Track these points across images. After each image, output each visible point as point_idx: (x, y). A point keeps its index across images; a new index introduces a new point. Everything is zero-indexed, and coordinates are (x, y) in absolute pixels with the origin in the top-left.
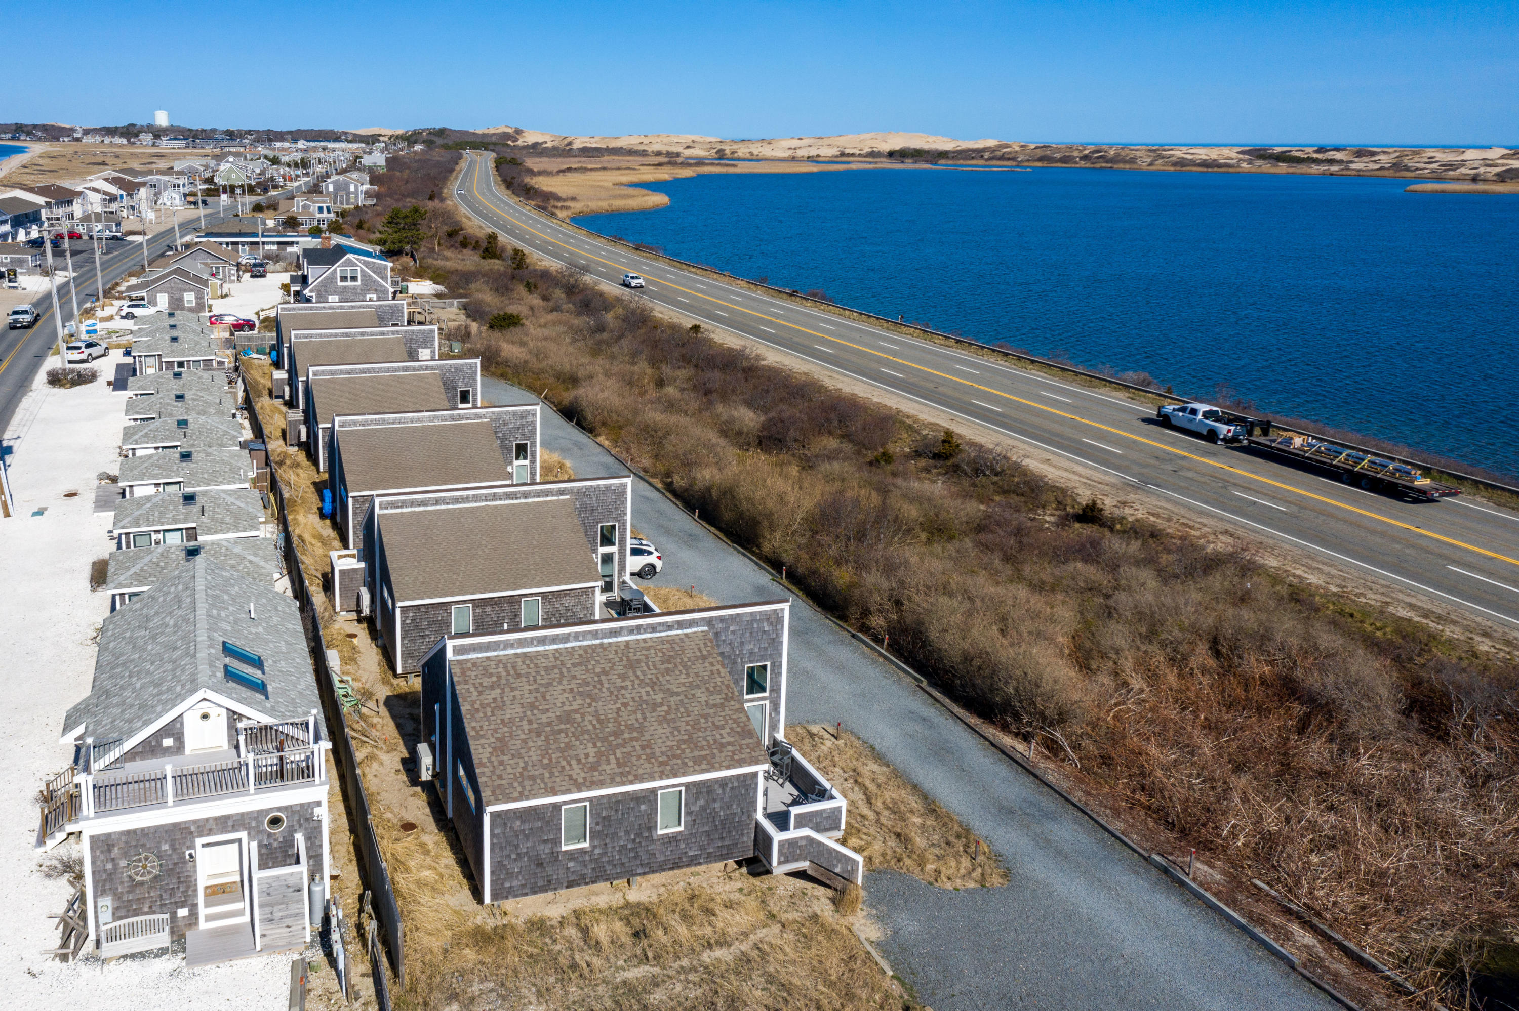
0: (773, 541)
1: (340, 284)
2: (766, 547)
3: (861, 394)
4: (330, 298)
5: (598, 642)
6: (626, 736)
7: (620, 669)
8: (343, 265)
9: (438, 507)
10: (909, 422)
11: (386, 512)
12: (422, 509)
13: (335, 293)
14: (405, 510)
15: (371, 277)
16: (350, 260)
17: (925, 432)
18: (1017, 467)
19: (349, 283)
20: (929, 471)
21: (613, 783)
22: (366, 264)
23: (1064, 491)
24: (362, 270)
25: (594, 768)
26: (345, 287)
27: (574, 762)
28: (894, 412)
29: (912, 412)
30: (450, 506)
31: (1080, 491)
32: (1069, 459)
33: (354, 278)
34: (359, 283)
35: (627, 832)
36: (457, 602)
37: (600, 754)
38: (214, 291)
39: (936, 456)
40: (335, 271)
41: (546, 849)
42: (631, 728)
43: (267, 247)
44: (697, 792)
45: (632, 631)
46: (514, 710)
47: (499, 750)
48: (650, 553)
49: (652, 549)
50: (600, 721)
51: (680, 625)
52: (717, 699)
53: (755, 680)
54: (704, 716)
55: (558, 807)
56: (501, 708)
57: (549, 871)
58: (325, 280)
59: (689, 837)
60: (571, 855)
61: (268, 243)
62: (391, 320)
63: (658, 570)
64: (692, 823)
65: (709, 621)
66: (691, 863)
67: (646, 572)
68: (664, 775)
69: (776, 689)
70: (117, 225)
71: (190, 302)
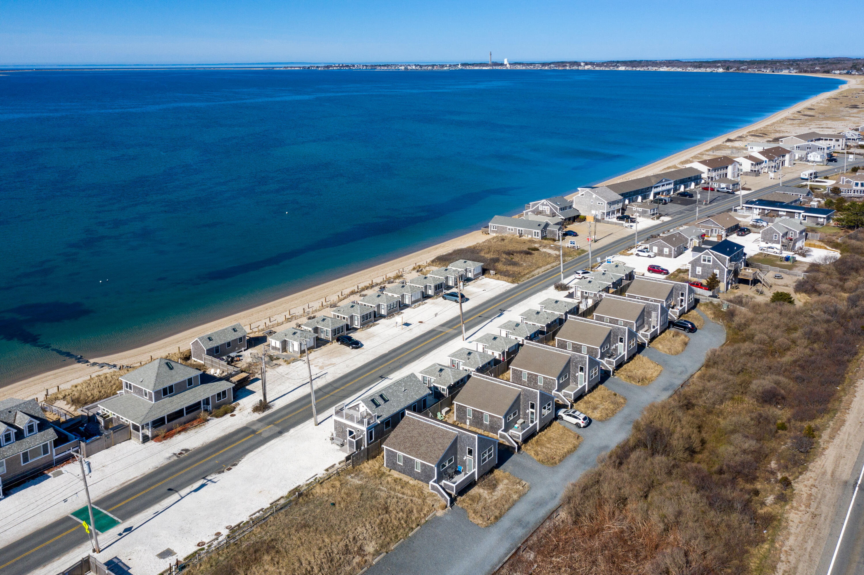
1: (702, 262)
4: (698, 268)
5: (436, 426)
8: (704, 254)
13: (699, 266)
14: (478, 378)
15: (717, 262)
16: (707, 252)
19: (706, 263)
21: (405, 453)
22: (716, 255)
24: (713, 258)
25: (405, 449)
26: (705, 264)
33: (709, 261)
34: (711, 263)
35: (409, 466)
36: (468, 408)
37: (409, 447)
40: (701, 256)
41: (395, 461)
42: (420, 445)
43: (780, 213)
44: (423, 465)
45: (442, 426)
46: (405, 430)
47: (395, 436)
48: (580, 419)
49: (581, 418)
50: (416, 441)
51: (452, 429)
52: (441, 448)
53: (470, 452)
54: (435, 450)
55: (397, 453)
56: (403, 429)
57: (396, 466)
58: (696, 259)
59: (421, 474)
60: (399, 465)
61: (781, 211)
62: (681, 291)
63: (582, 426)
64: (422, 471)
65: (459, 431)
66: (422, 481)
67: (578, 425)
68: (415, 457)
69: (474, 457)
70: (734, 185)
71: (666, 252)
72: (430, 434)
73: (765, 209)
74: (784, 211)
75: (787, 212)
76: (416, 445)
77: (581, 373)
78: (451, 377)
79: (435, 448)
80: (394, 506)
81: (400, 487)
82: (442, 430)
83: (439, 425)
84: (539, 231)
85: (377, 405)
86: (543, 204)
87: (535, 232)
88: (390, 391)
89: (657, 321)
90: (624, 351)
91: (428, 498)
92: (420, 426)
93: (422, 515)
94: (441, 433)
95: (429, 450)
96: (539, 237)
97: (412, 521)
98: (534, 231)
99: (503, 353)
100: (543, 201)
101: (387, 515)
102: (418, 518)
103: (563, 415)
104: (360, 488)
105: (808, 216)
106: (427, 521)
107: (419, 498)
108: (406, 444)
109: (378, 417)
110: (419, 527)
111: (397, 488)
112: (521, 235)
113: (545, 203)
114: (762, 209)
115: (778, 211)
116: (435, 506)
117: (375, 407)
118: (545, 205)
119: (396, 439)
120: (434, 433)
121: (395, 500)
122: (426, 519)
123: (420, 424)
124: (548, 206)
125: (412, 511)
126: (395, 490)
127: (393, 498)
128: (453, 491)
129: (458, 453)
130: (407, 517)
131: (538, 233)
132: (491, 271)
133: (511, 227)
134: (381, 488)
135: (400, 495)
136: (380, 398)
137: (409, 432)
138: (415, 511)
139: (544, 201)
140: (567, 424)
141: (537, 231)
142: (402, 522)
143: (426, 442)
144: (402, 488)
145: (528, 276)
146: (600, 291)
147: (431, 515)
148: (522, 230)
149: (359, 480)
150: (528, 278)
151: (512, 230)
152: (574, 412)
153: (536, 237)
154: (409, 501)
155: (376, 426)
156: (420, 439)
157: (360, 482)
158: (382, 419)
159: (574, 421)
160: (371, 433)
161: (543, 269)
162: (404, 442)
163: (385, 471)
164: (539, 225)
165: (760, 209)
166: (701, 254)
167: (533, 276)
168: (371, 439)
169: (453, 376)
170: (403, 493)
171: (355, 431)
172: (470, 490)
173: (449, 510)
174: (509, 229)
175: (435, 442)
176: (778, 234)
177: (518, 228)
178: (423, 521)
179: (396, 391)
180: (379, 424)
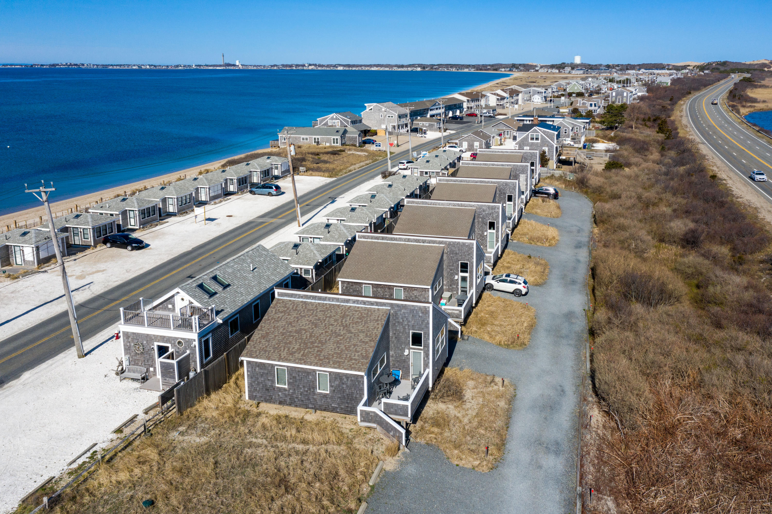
1: (530, 141)
4: (525, 148)
5: (338, 303)
6: (316, 345)
7: (337, 317)
8: (532, 132)
9: (383, 241)
11: (361, 240)
12: (376, 241)
13: (527, 146)
14: (369, 240)
16: (535, 129)
19: (535, 141)
21: (295, 362)
22: (544, 132)
24: (541, 135)
25: (292, 354)
26: (532, 143)
27: (286, 349)
30: (389, 242)
33: (537, 139)
34: (539, 141)
35: (304, 387)
36: (365, 284)
37: (299, 349)
38: (497, 142)
40: (528, 134)
41: (269, 383)
42: (320, 342)
44: (335, 377)
45: (354, 302)
46: (282, 323)
47: (263, 337)
48: (520, 284)
49: (521, 282)
50: (311, 336)
51: (377, 304)
52: (367, 339)
53: (417, 340)
54: (355, 345)
55: (273, 366)
56: (278, 321)
57: (271, 393)
58: (523, 139)
59: (332, 397)
60: (280, 389)
61: (549, 121)
62: (531, 160)
63: (523, 293)
64: (333, 391)
65: (391, 305)
66: (333, 410)
67: (517, 293)
68: (316, 365)
69: (427, 346)
70: (493, 111)
71: (477, 146)
72: (336, 320)
76: (312, 343)
77: (492, 231)
78: (315, 252)
79: (353, 342)
80: (299, 471)
81: (294, 432)
82: (356, 310)
83: (348, 301)
84: (339, 137)
85: (212, 295)
86: (332, 118)
87: (334, 139)
88: (230, 270)
89: (527, 185)
90: (514, 211)
91: (356, 441)
92: (309, 310)
93: (360, 477)
94: (357, 315)
95: (342, 346)
96: (339, 144)
97: (345, 496)
98: (332, 137)
99: (371, 225)
100: (332, 115)
101: (290, 497)
102: (353, 485)
103: (493, 282)
104: (207, 451)
106: (373, 487)
107: (339, 444)
108: (292, 346)
109: (218, 313)
110: (364, 505)
111: (288, 434)
112: (318, 143)
113: (335, 117)
115: (546, 121)
116: (375, 452)
117: (206, 296)
118: (334, 119)
119: (269, 341)
120: (343, 317)
121: (294, 459)
122: (371, 484)
123: (310, 307)
124: (338, 119)
125: (337, 474)
126: (284, 439)
127: (290, 455)
128: (407, 416)
129: (391, 345)
130: (332, 489)
131: (337, 139)
132: (301, 168)
133: (305, 137)
134: (254, 440)
135: (300, 447)
136: (213, 282)
137: (291, 323)
138: (342, 472)
139: (334, 115)
140: (500, 293)
141: (335, 137)
142: (326, 502)
143: (331, 335)
144: (298, 431)
145: (344, 171)
146: (442, 169)
147: (376, 472)
148: (318, 139)
149: (199, 436)
150: (346, 173)
151: (307, 139)
152: (508, 276)
153: (336, 144)
154: (323, 454)
155: (216, 329)
156: (317, 331)
157: (204, 439)
158: (224, 315)
159: (511, 287)
160: (207, 342)
161: (357, 166)
162: (286, 343)
163: (247, 408)
164: (337, 131)
166: (528, 133)
167: (350, 171)
168: (207, 355)
169: (318, 251)
170: (304, 442)
171: (174, 346)
172: (423, 409)
173: (404, 453)
174: (303, 139)
175: (350, 332)
176: (568, 128)
177: (314, 137)
178: (365, 489)
179: (239, 270)
180: (220, 326)
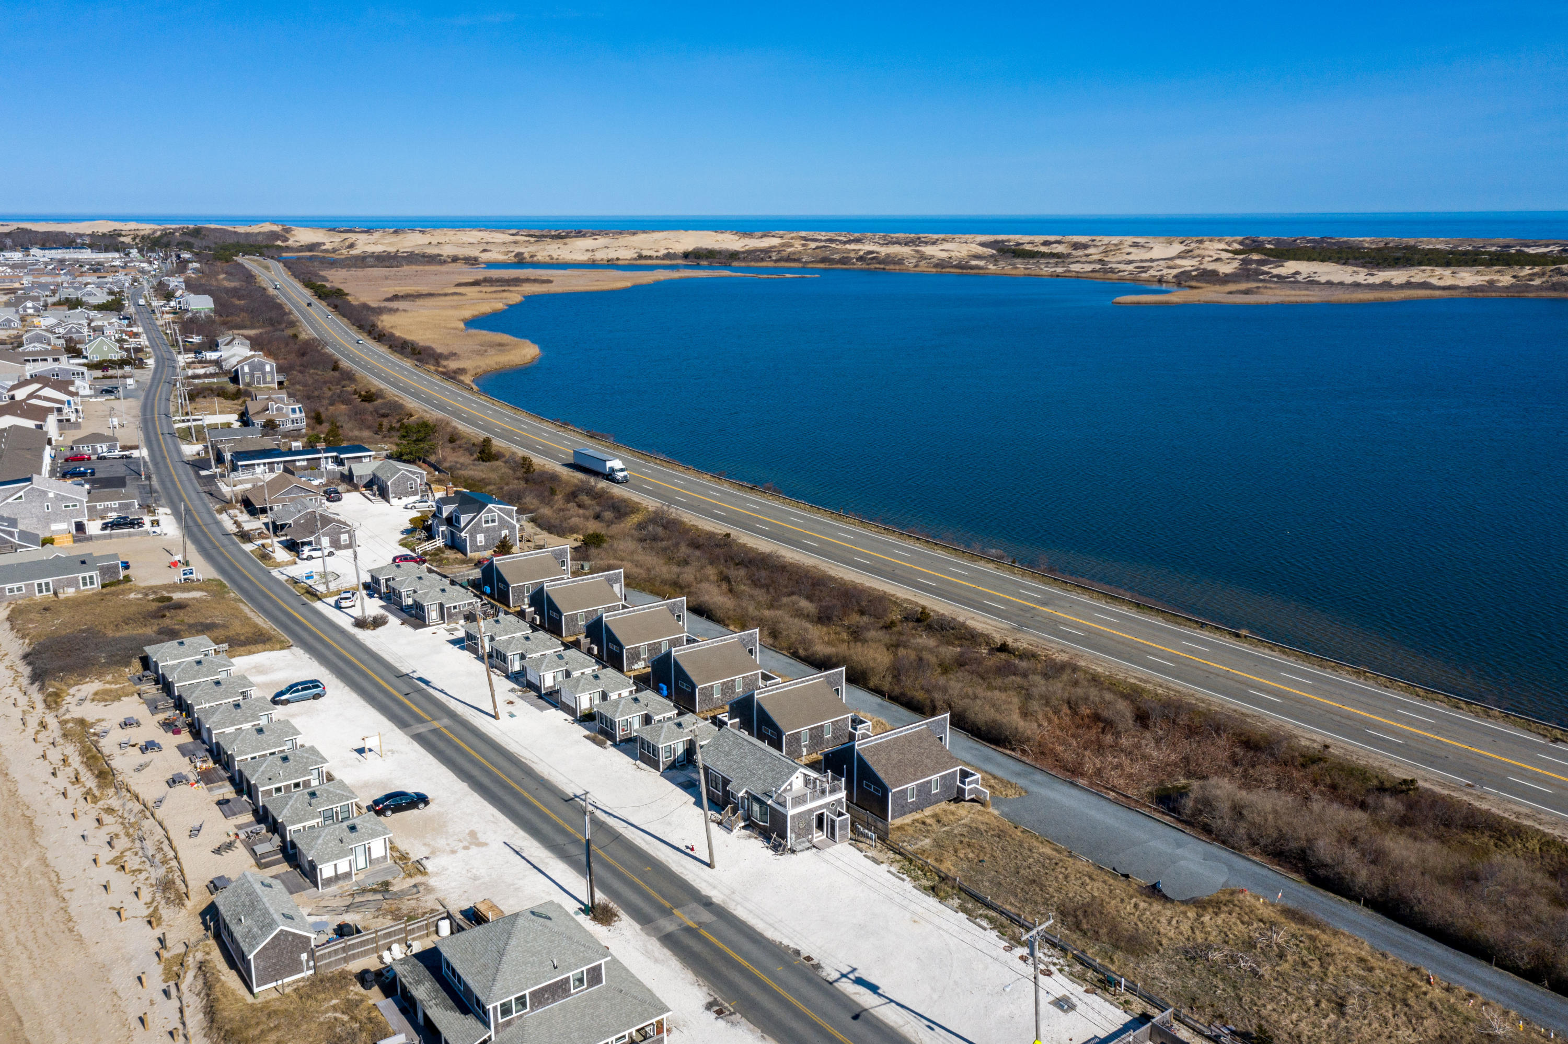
0: (874, 681)
2: (871, 684)
3: (857, 581)
10: (894, 599)
17: (905, 605)
18: (963, 625)
20: (916, 630)
22: (501, 510)
23: (987, 636)
28: (882, 593)
29: (892, 592)
31: (995, 635)
32: (983, 616)
39: (918, 620)
41: (904, 802)
42: (919, 762)
43: (298, 464)
45: (904, 731)
46: (884, 761)
50: (909, 761)
56: (880, 761)
57: (905, 808)
58: (474, 524)
60: (911, 803)
61: (299, 460)
72: (909, 746)
73: (273, 463)
74: (303, 460)
75: (308, 460)
84: (94, 573)
87: (83, 578)
96: (97, 585)
98: (81, 575)
105: (348, 458)
108: (908, 770)
114: (269, 463)
115: (295, 461)
120: (910, 742)
131: (91, 577)
133: (14, 586)
137: (888, 759)
141: (87, 574)
143: (918, 755)
148: (46, 583)
151: (19, 589)
153: (89, 587)
156: (909, 756)
162: (903, 771)
164: (83, 562)
165: (264, 464)
174: (11, 590)
177: (36, 582)
